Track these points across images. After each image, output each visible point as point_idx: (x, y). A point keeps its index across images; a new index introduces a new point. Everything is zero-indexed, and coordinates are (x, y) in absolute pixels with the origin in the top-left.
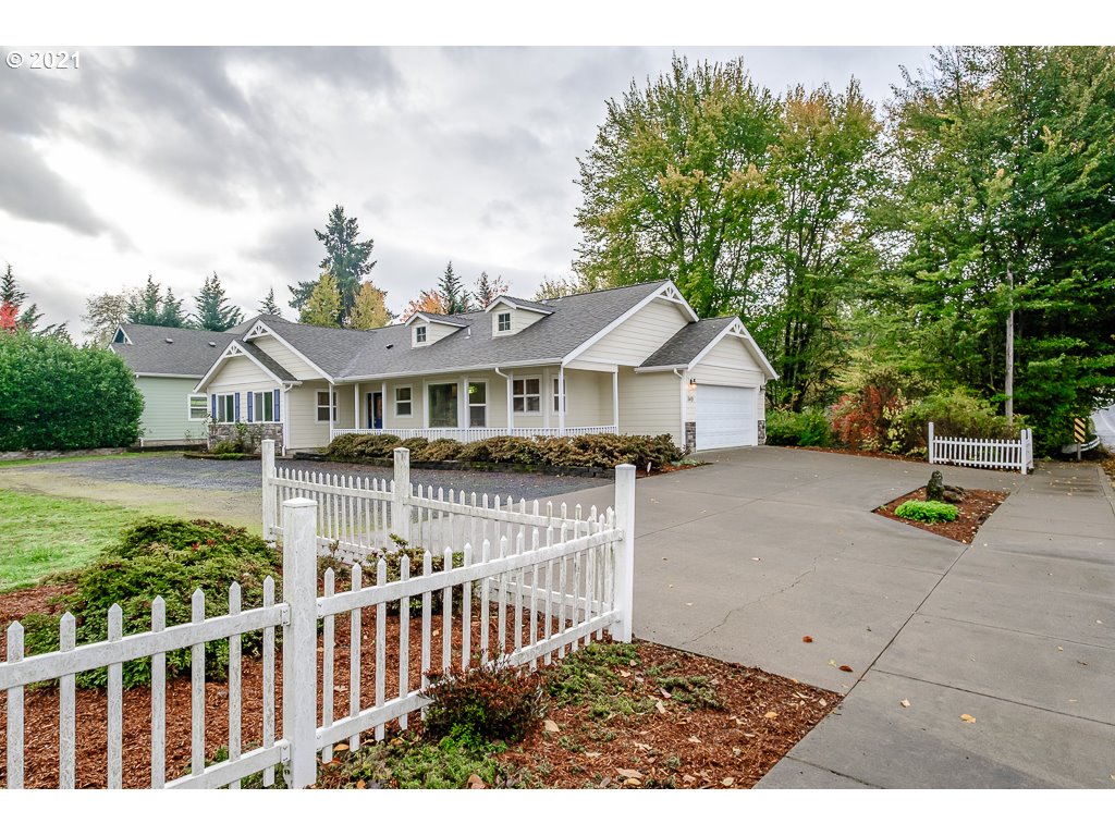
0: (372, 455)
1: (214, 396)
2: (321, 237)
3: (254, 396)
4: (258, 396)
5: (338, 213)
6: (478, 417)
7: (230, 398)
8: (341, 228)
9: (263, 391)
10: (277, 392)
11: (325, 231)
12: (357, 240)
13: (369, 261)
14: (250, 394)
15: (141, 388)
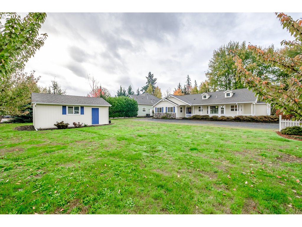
0: (205, 118)
1: (156, 108)
2: (147, 78)
3: (167, 108)
4: (169, 108)
5: (150, 73)
6: (222, 112)
7: (160, 108)
8: (150, 76)
9: (170, 107)
10: (174, 107)
11: (148, 77)
12: (154, 78)
13: (155, 82)
14: (166, 108)
15: (139, 107)
